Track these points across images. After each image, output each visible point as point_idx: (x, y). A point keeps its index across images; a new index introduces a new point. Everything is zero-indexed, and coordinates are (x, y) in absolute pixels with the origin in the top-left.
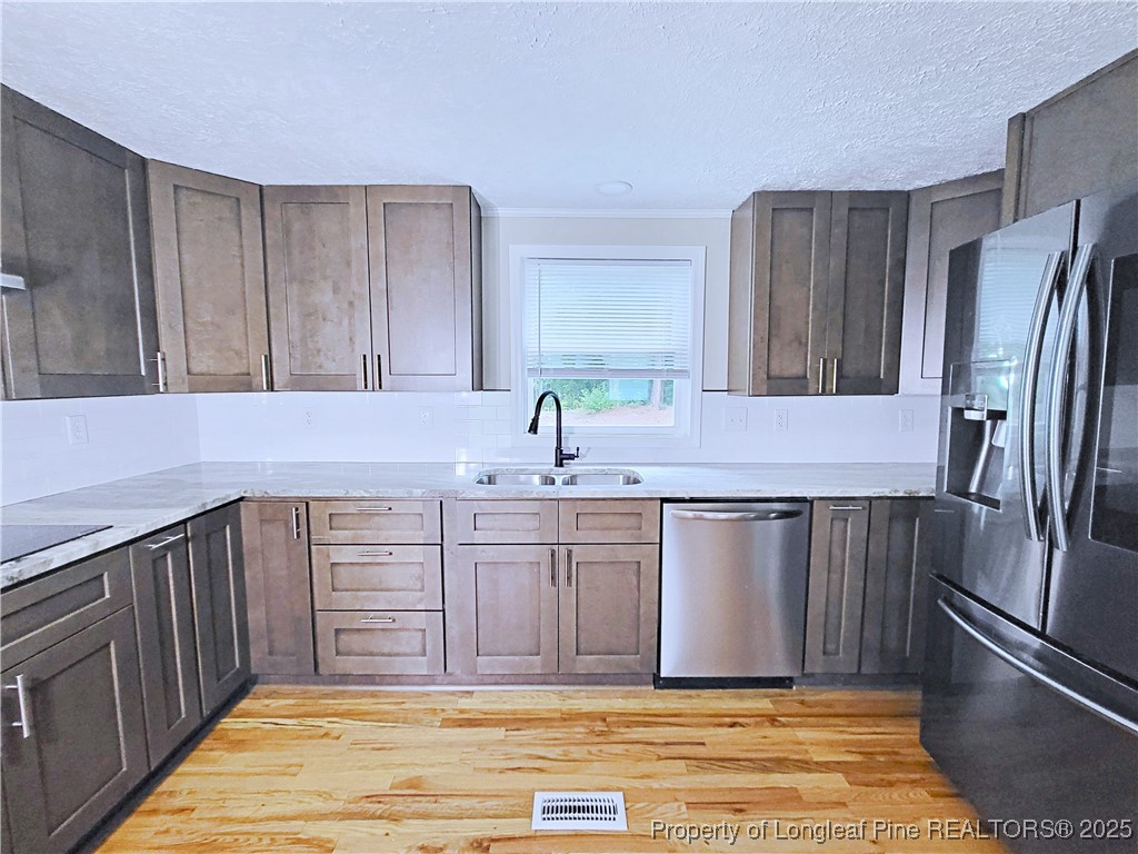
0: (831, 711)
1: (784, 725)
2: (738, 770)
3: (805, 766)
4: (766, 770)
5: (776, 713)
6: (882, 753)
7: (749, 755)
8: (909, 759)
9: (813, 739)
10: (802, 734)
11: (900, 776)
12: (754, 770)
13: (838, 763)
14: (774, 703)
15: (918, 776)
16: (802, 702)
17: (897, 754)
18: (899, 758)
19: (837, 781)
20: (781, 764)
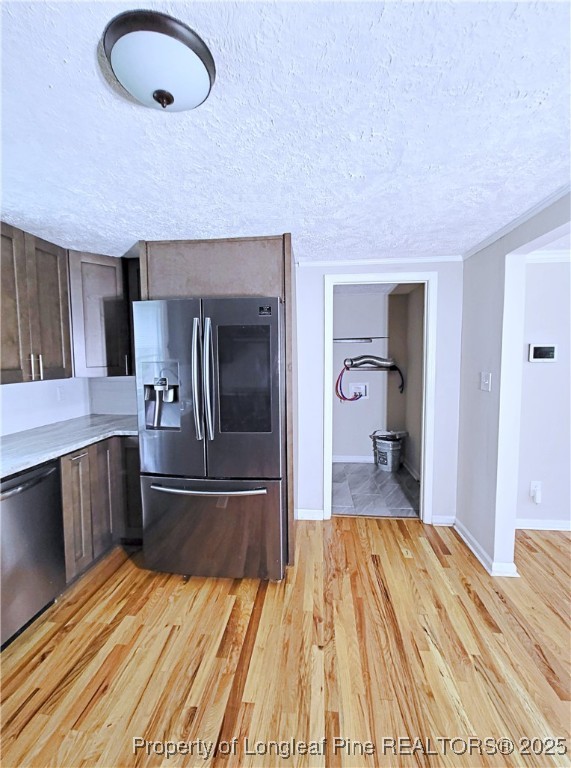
0: (88, 594)
1: (74, 625)
2: (79, 673)
3: (108, 631)
4: (92, 656)
5: (60, 624)
6: (131, 589)
7: (74, 661)
8: (142, 581)
9: (97, 615)
10: (89, 619)
11: (146, 592)
12: (87, 663)
13: (120, 613)
14: (53, 620)
15: (151, 585)
16: (69, 604)
17: (135, 584)
18: (138, 586)
19: (128, 621)
20: (96, 644)
